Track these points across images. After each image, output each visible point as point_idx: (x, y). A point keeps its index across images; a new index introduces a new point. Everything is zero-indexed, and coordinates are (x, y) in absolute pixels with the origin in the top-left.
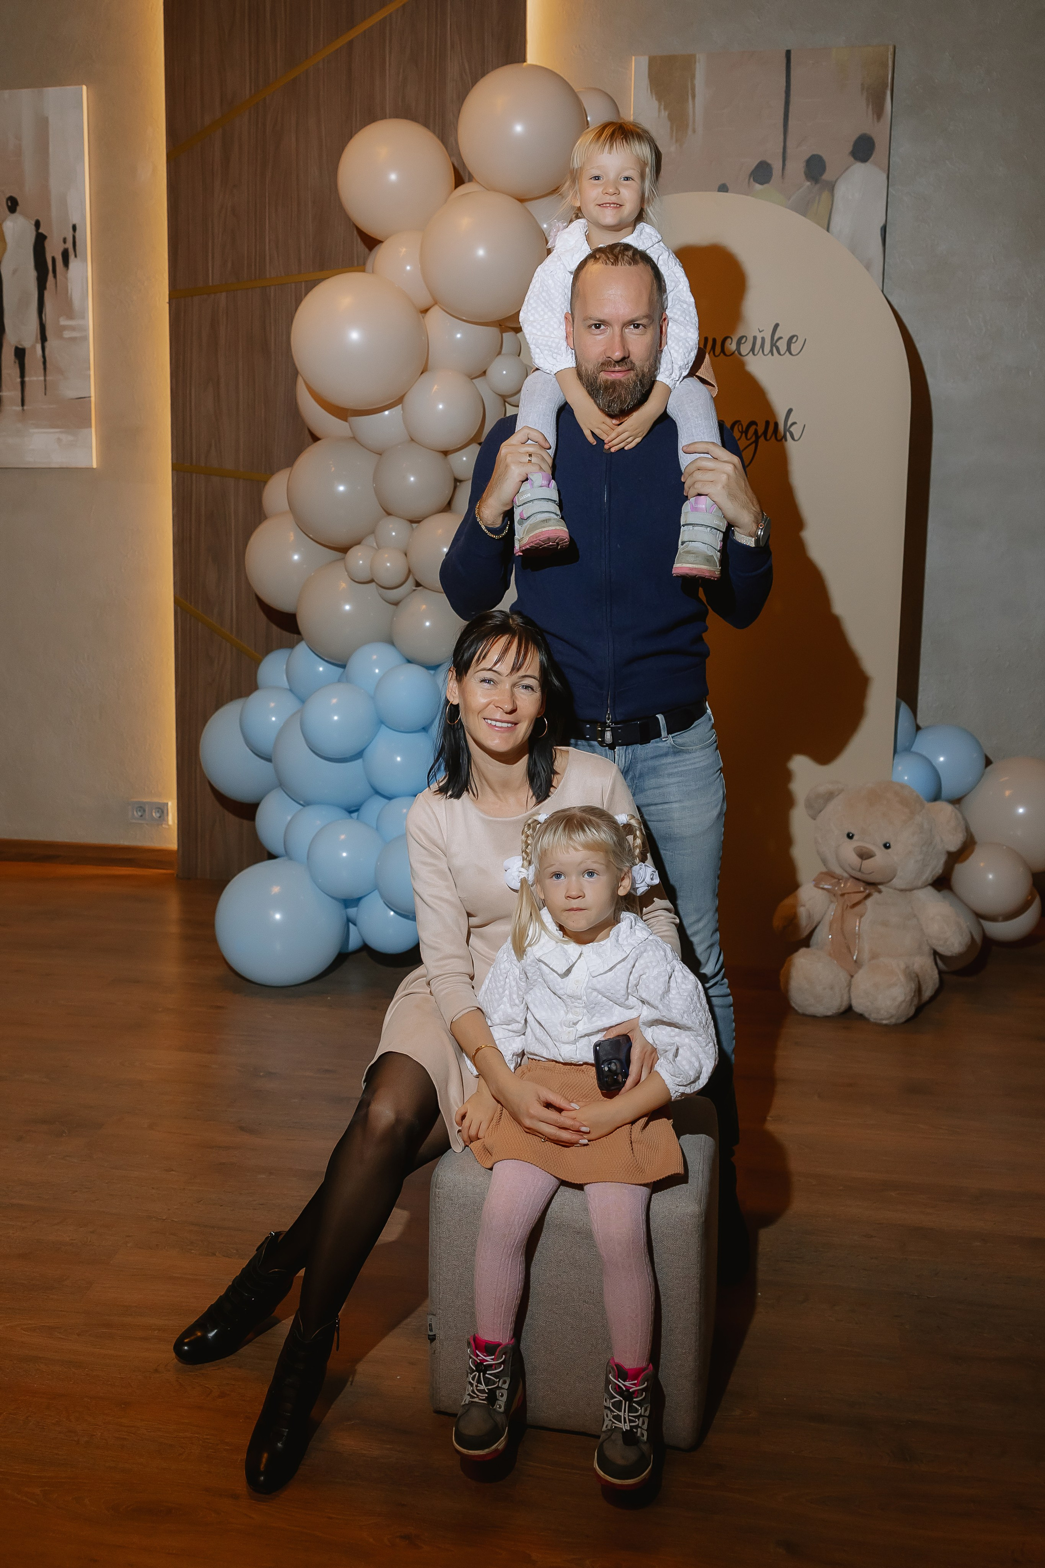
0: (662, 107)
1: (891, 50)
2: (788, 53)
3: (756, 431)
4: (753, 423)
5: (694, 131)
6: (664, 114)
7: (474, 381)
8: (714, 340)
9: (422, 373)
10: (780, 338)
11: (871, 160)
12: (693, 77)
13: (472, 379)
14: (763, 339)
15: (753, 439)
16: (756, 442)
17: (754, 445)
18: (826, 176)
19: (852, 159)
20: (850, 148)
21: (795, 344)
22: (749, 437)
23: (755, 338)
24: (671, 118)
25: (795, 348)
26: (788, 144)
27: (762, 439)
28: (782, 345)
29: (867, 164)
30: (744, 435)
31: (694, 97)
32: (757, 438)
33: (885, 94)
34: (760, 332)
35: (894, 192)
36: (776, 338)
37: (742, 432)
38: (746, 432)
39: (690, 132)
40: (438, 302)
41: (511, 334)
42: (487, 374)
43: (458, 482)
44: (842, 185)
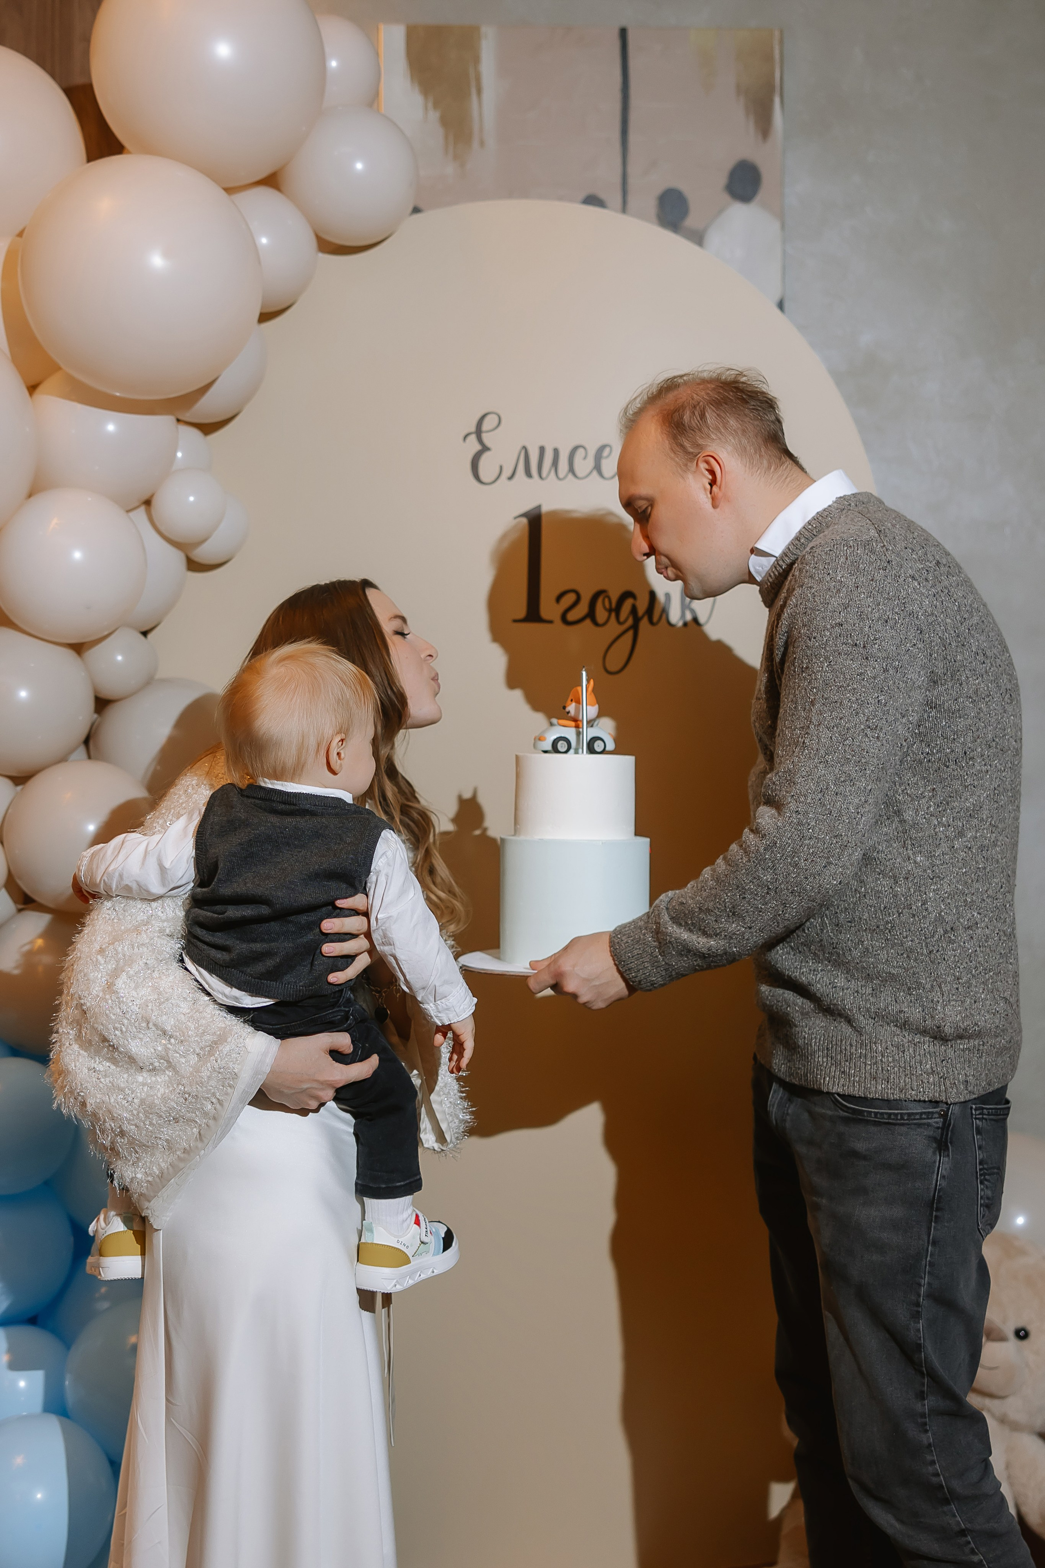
0: (430, 105)
1: (777, 34)
2: (623, 33)
3: (634, 610)
4: (628, 595)
5: (482, 143)
6: (434, 116)
7: (131, 514)
8: (556, 452)
9: (30, 496)
11: (756, 199)
12: (477, 60)
13: (128, 511)
15: (630, 622)
16: (635, 627)
17: (630, 634)
18: (690, 222)
19: (728, 197)
20: (724, 180)
22: (622, 619)
24: (445, 122)
26: (631, 170)
27: (644, 624)
29: (752, 205)
30: (613, 615)
31: (479, 91)
32: (637, 620)
33: (771, 101)
37: (610, 611)
38: (617, 610)
39: (475, 144)
40: (62, 366)
41: (195, 433)
42: (154, 502)
43: (102, 704)
44: (714, 238)
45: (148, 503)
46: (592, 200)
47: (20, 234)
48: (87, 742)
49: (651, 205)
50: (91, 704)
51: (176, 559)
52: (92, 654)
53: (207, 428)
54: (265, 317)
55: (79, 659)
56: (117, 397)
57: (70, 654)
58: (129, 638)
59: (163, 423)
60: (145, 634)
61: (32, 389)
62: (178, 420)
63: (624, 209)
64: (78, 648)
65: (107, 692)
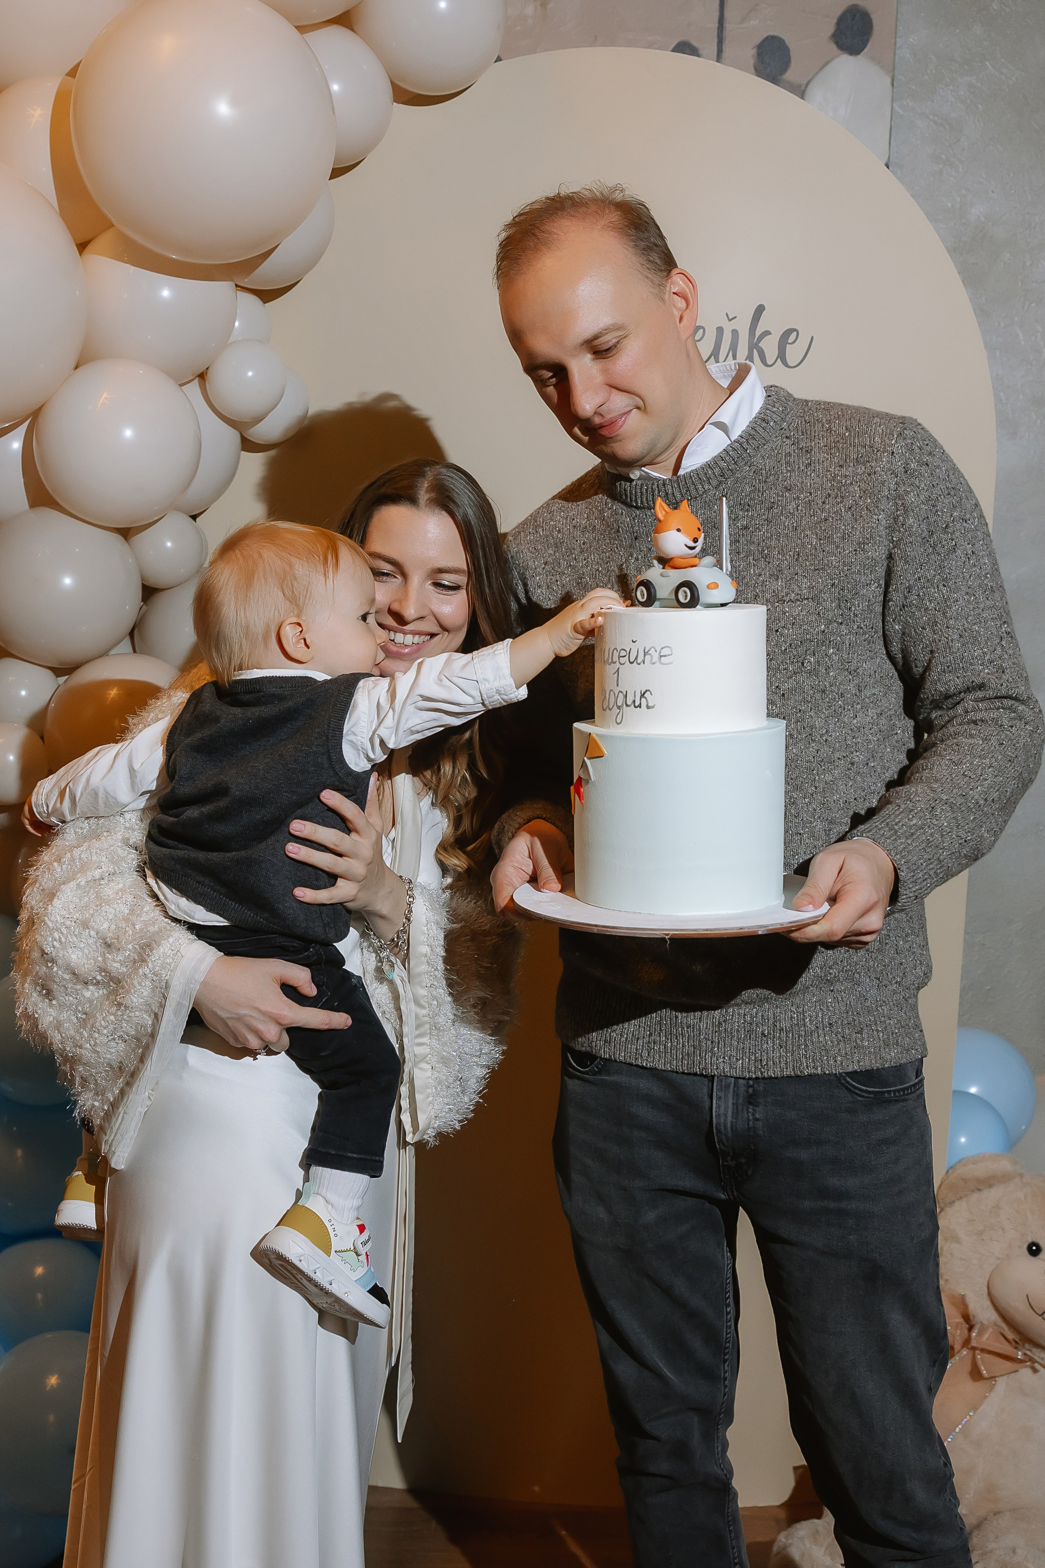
7: (184, 388)
9: (76, 368)
10: (767, 333)
11: (865, 50)
13: (181, 385)
14: (735, 333)
18: (789, 75)
19: (834, 47)
20: (831, 29)
21: (790, 345)
23: (720, 330)
25: (793, 353)
26: (727, 14)
28: (770, 346)
29: (859, 57)
34: (730, 320)
35: (900, 111)
36: (758, 334)
40: (114, 222)
41: (252, 300)
42: (210, 376)
43: (149, 592)
44: (816, 92)
45: (202, 376)
46: (685, 48)
47: (72, 73)
48: (131, 634)
49: (749, 54)
50: (138, 593)
51: (231, 436)
52: (143, 539)
53: (267, 296)
54: (337, 172)
55: (126, 544)
56: (174, 260)
57: (117, 538)
58: (178, 522)
59: (221, 289)
60: (194, 517)
61: (82, 247)
62: (237, 286)
63: (719, 59)
64: (126, 533)
65: (155, 580)
